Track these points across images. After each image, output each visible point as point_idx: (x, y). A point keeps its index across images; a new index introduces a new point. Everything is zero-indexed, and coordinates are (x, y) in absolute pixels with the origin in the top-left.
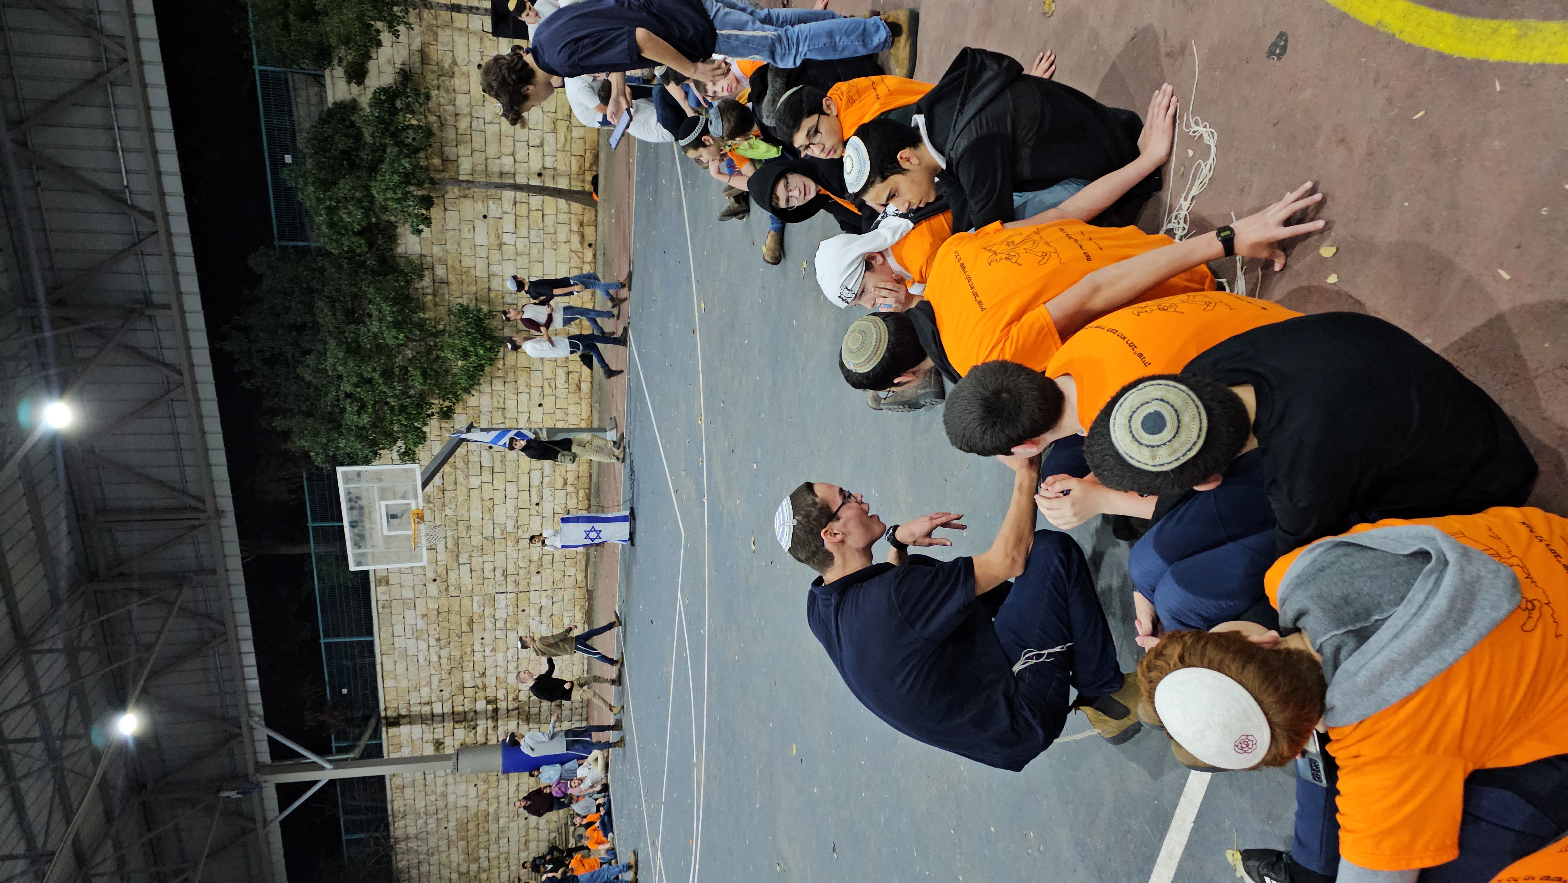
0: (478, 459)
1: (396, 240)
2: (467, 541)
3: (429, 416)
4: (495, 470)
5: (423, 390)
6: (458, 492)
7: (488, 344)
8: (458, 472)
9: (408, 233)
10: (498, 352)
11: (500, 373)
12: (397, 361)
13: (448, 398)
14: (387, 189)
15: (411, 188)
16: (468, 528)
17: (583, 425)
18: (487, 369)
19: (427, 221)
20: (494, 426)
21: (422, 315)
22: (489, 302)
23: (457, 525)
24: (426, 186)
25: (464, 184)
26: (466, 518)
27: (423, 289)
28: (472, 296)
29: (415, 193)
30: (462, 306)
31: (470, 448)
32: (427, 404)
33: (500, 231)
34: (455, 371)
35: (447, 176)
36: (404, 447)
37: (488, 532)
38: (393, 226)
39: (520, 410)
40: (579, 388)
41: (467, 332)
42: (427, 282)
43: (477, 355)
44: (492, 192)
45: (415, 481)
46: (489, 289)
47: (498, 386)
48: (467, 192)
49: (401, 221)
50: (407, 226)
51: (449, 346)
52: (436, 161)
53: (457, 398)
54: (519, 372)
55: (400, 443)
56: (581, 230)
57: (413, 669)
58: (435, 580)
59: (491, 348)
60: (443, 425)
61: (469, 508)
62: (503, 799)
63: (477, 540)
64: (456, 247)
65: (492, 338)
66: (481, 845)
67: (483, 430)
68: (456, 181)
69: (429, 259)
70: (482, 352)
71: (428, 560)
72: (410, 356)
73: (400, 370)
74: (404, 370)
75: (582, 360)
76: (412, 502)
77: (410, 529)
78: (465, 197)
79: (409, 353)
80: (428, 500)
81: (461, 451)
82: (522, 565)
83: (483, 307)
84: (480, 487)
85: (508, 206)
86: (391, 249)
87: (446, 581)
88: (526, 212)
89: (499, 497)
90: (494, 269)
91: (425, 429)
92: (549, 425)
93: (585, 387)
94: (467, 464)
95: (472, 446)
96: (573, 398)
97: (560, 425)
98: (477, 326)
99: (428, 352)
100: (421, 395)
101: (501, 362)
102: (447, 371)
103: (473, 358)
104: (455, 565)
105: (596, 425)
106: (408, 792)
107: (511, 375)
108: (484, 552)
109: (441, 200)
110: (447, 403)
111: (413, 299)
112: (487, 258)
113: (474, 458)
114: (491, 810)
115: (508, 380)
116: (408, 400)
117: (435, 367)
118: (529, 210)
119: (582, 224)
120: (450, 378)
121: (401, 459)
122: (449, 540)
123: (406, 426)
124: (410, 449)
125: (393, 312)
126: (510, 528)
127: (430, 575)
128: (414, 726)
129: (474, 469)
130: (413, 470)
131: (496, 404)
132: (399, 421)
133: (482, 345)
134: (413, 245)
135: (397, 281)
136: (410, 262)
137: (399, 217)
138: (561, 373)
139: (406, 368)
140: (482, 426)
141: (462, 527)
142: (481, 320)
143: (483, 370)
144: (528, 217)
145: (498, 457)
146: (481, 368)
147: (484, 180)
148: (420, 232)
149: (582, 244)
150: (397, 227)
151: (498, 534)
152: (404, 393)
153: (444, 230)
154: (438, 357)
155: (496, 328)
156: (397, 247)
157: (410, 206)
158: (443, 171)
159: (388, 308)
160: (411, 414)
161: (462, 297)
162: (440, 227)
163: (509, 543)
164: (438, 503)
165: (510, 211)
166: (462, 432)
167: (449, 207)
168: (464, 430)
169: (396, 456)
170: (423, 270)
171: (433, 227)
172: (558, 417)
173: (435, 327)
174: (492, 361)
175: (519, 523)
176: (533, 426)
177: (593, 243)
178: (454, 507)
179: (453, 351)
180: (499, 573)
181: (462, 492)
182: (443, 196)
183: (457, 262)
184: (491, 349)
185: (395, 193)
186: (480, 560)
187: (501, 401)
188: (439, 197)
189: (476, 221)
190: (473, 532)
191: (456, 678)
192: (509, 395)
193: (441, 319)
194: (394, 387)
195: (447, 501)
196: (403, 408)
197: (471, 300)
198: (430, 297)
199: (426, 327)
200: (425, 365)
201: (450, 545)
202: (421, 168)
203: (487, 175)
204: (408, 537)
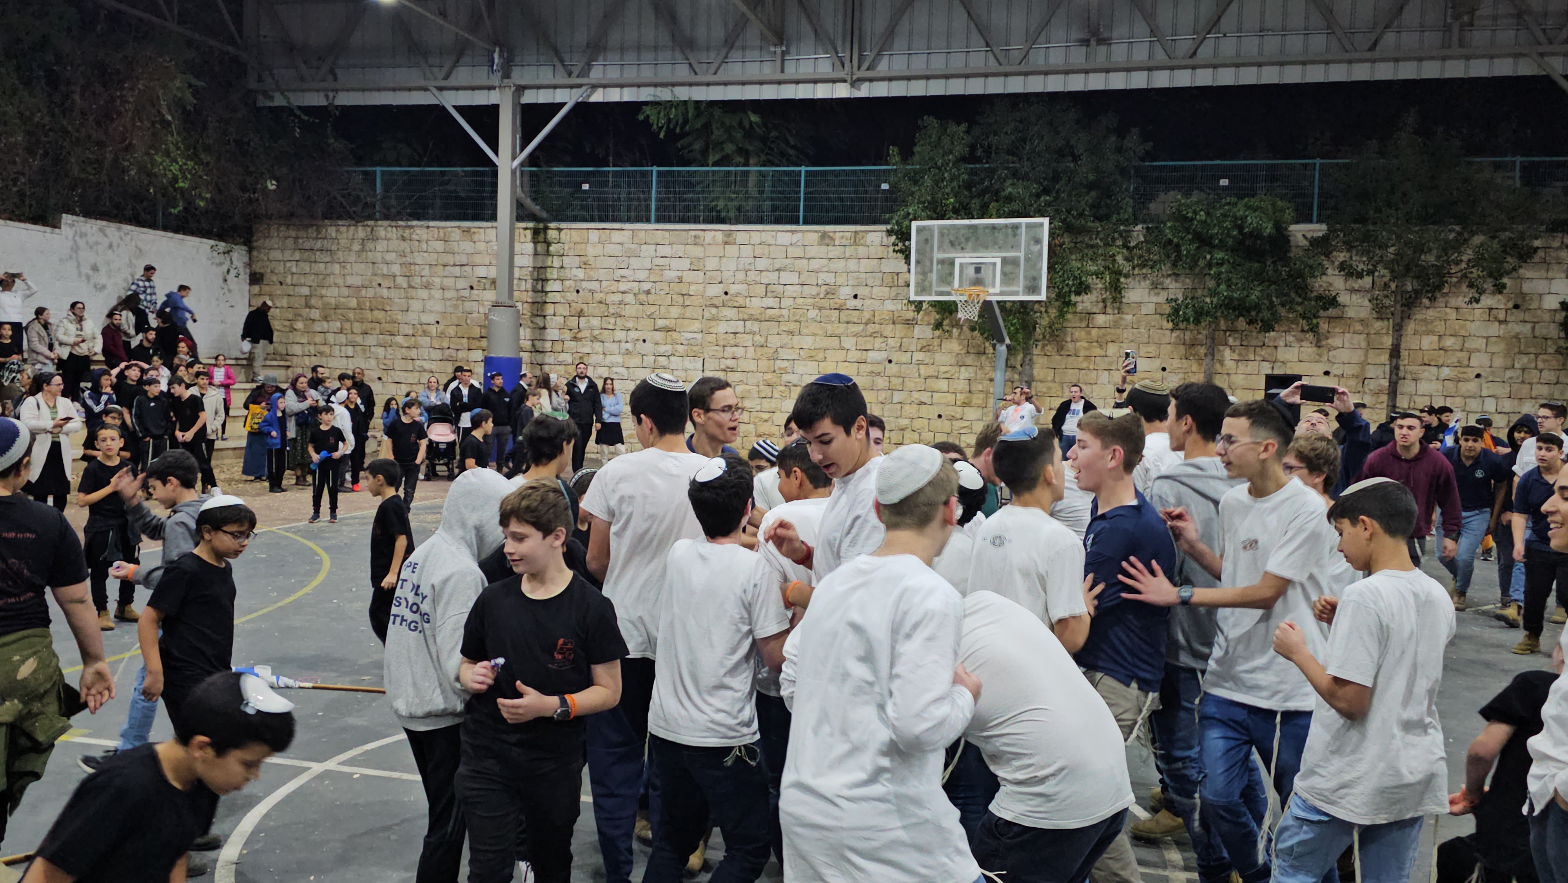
2: (775, 330)
8: (862, 327)
16: (791, 333)
23: (796, 321)
26: (804, 332)
57: (612, 262)
58: (727, 293)
61: (816, 335)
62: (413, 353)
63: (775, 341)
66: (347, 326)
87: (725, 306)
104: (744, 316)
106: (439, 246)
108: (759, 349)
114: (400, 339)
122: (776, 312)
128: (531, 258)
129: (866, 343)
191: (593, 308)
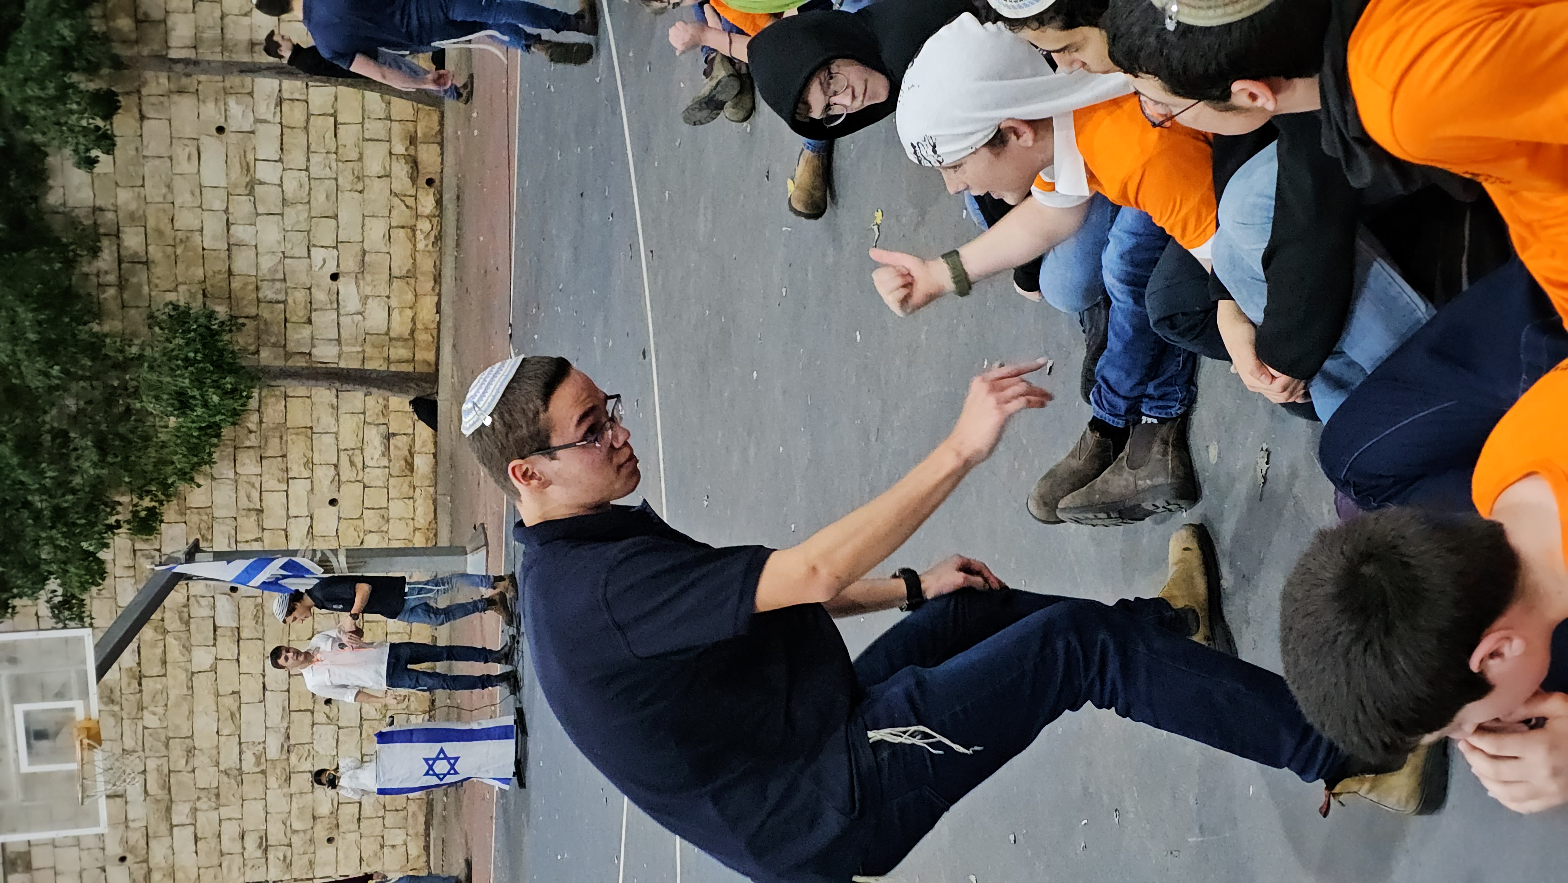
0: (207, 612)
1: (45, 180)
2: (186, 777)
3: (111, 528)
4: (243, 635)
5: (98, 476)
6: (170, 681)
7: (229, 382)
8: (170, 639)
9: (69, 164)
10: (249, 397)
11: (253, 440)
12: (48, 418)
13: (149, 492)
14: (26, 80)
15: (75, 78)
16: (190, 752)
17: (419, 541)
18: (227, 432)
19: (107, 141)
20: (242, 547)
21: (96, 328)
22: (230, 297)
23: (167, 746)
24: (105, 71)
25: (179, 67)
26: (186, 732)
27: (98, 275)
28: (195, 288)
29: (82, 86)
30: (176, 307)
31: (193, 591)
32: (106, 504)
33: (250, 157)
34: (163, 437)
35: (146, 52)
36: (60, 591)
37: (229, 759)
38: (38, 152)
39: (291, 513)
40: (410, 466)
41: (186, 359)
42: (106, 260)
43: (206, 405)
44: (235, 80)
45: (84, 662)
46: (230, 272)
47: (248, 465)
48: (184, 81)
49: (56, 143)
50: (68, 151)
51: (151, 387)
52: (124, 23)
53: (167, 491)
54: (290, 437)
55: (53, 584)
56: (412, 152)
58: (123, 859)
59: (234, 390)
60: (138, 546)
61: (191, 712)
63: (207, 777)
64: (164, 190)
65: (235, 370)
67: (219, 556)
68: (164, 61)
69: (110, 215)
70: (216, 399)
71: (110, 816)
72: (74, 408)
73: (53, 439)
74: (62, 436)
75: (416, 410)
76: (77, 705)
77: (74, 761)
78: (180, 92)
79: (71, 404)
80: (109, 697)
81: (176, 597)
82: (297, 826)
83: (218, 308)
84: (214, 669)
85: (266, 109)
86: (35, 199)
87: (146, 861)
88: (303, 118)
89: (250, 688)
90: (240, 232)
91: (102, 555)
92: (350, 541)
93: (423, 463)
94: (187, 624)
95: (197, 588)
96: (398, 486)
97: (373, 542)
98: (204, 346)
99: (110, 398)
100: (94, 486)
101: (255, 417)
102: (146, 438)
103: (199, 411)
104: (163, 828)
105: (444, 542)
107: (274, 442)
108: (223, 800)
109: (134, 98)
110: (147, 502)
111: (78, 297)
112: (226, 211)
113: (200, 611)
115: (270, 453)
116: (70, 497)
117: (122, 429)
118: (309, 116)
119: (413, 140)
120: (151, 451)
121: (55, 616)
122: (152, 778)
123: (64, 550)
124: (73, 596)
125: (40, 323)
126: (273, 751)
127: (114, 849)
129: (201, 631)
130: (80, 640)
131: (244, 503)
132: (51, 540)
133: (217, 386)
134: (78, 188)
135: (49, 261)
136: (73, 223)
137: (52, 134)
138: (374, 437)
139: (64, 434)
140: (216, 549)
141: (177, 750)
142: (214, 334)
143: (218, 436)
144: (306, 128)
145: (248, 607)
146: (213, 430)
147: (218, 57)
148: (90, 163)
149: (414, 179)
150: (46, 155)
151: (249, 764)
152: (63, 485)
153: (140, 157)
154: (128, 410)
155: (244, 350)
156: (46, 193)
157: (72, 112)
158: (137, 42)
159: (30, 315)
160: (74, 524)
161: (175, 290)
162: (133, 153)
163: (272, 782)
164: (129, 702)
165: (269, 117)
166: (177, 561)
167: (148, 111)
168: (182, 557)
169: (44, 610)
170: (97, 237)
171: (117, 152)
172: (368, 526)
173: (122, 351)
174: (236, 416)
175: (292, 742)
176: (320, 545)
177: (436, 178)
178: (160, 710)
179: (157, 398)
180: (251, 842)
181: (176, 679)
182: (139, 92)
183: (167, 221)
184: (234, 393)
185: (43, 88)
186: (215, 815)
187: (255, 495)
188: (128, 93)
189: (205, 140)
190: (200, 760)
192: (270, 483)
193: (135, 335)
194: (42, 473)
195: (146, 698)
196: (59, 514)
197: (193, 295)
198: (112, 292)
199: (104, 351)
200: (103, 427)
201: (153, 788)
202: (95, 36)
203: (224, 48)
204: (69, 777)
